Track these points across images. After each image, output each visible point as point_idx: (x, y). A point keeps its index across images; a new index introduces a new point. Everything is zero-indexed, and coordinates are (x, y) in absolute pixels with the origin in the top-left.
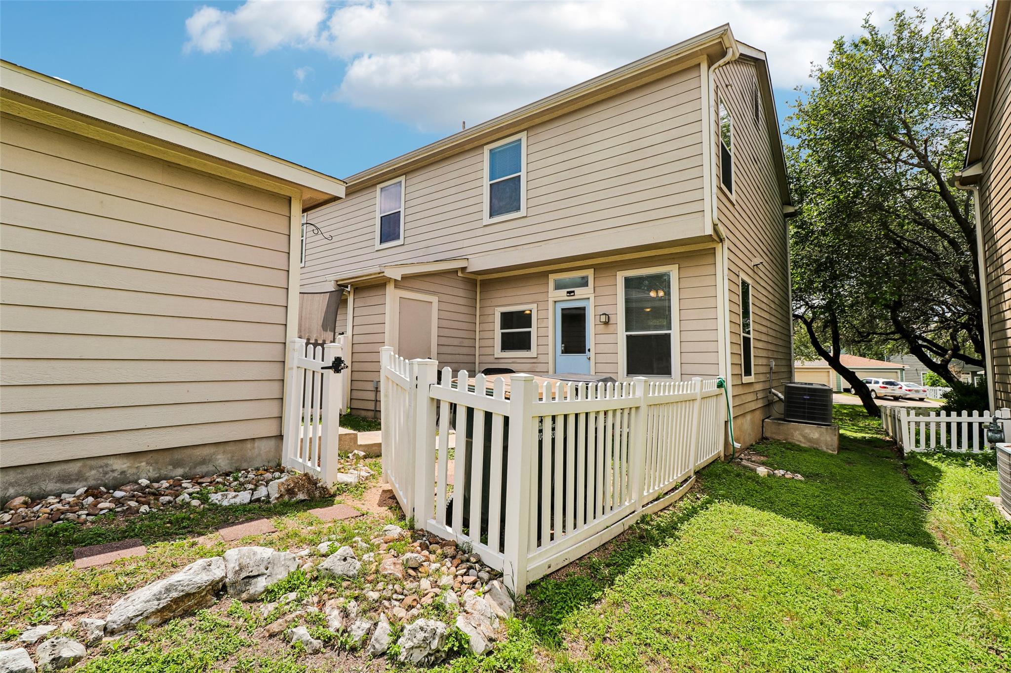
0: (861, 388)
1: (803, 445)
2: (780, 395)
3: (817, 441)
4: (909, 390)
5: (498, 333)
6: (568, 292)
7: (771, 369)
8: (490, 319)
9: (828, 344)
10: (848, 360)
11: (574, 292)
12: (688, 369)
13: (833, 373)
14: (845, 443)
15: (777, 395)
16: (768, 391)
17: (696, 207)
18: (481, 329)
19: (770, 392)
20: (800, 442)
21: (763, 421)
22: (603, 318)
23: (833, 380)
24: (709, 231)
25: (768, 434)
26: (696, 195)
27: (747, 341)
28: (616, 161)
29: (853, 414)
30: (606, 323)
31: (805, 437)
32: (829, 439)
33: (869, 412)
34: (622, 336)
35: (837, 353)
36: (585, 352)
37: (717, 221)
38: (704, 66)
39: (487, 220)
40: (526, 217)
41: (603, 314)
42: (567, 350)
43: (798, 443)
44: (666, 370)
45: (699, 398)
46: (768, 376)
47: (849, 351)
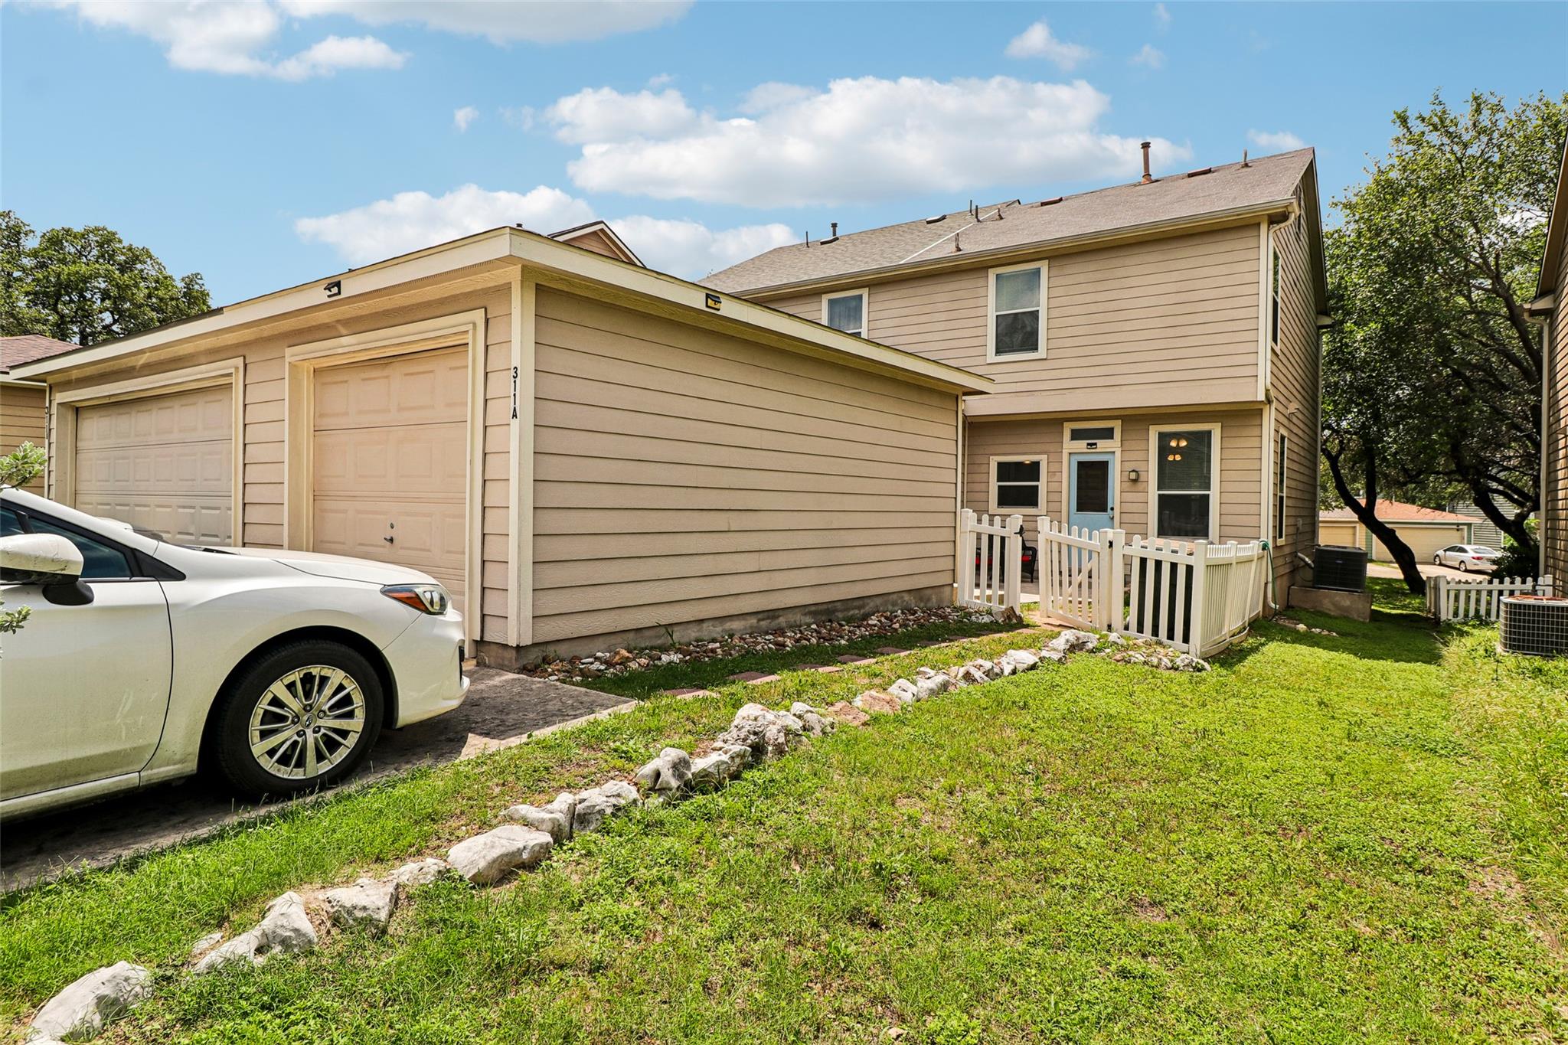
0: (1403, 556)
1: (1332, 614)
2: (1307, 559)
3: (1347, 609)
4: (1478, 558)
5: (994, 486)
6: (1088, 444)
7: (1298, 529)
8: (983, 469)
9: (1358, 485)
10: (1387, 511)
11: (1095, 444)
12: (1227, 531)
13: (1362, 530)
14: (1376, 616)
15: (1303, 560)
16: (1294, 554)
17: (1248, 371)
18: (970, 481)
19: (1296, 556)
20: (1330, 610)
21: (1289, 587)
22: (1133, 476)
23: (1360, 538)
24: (1261, 397)
25: (1292, 603)
26: (1250, 359)
27: (1281, 498)
28: (1161, 311)
29: (1389, 590)
30: (1135, 481)
31: (1334, 604)
32: (1360, 606)
33: (1411, 589)
34: (1153, 494)
35: (1371, 503)
36: (1105, 510)
37: (1269, 386)
38: (1264, 227)
39: (991, 356)
40: (1045, 359)
41: (1133, 471)
42: (1082, 507)
43: (1327, 612)
44: (1203, 532)
45: (1234, 563)
46: (1295, 537)
47: (1388, 497)
